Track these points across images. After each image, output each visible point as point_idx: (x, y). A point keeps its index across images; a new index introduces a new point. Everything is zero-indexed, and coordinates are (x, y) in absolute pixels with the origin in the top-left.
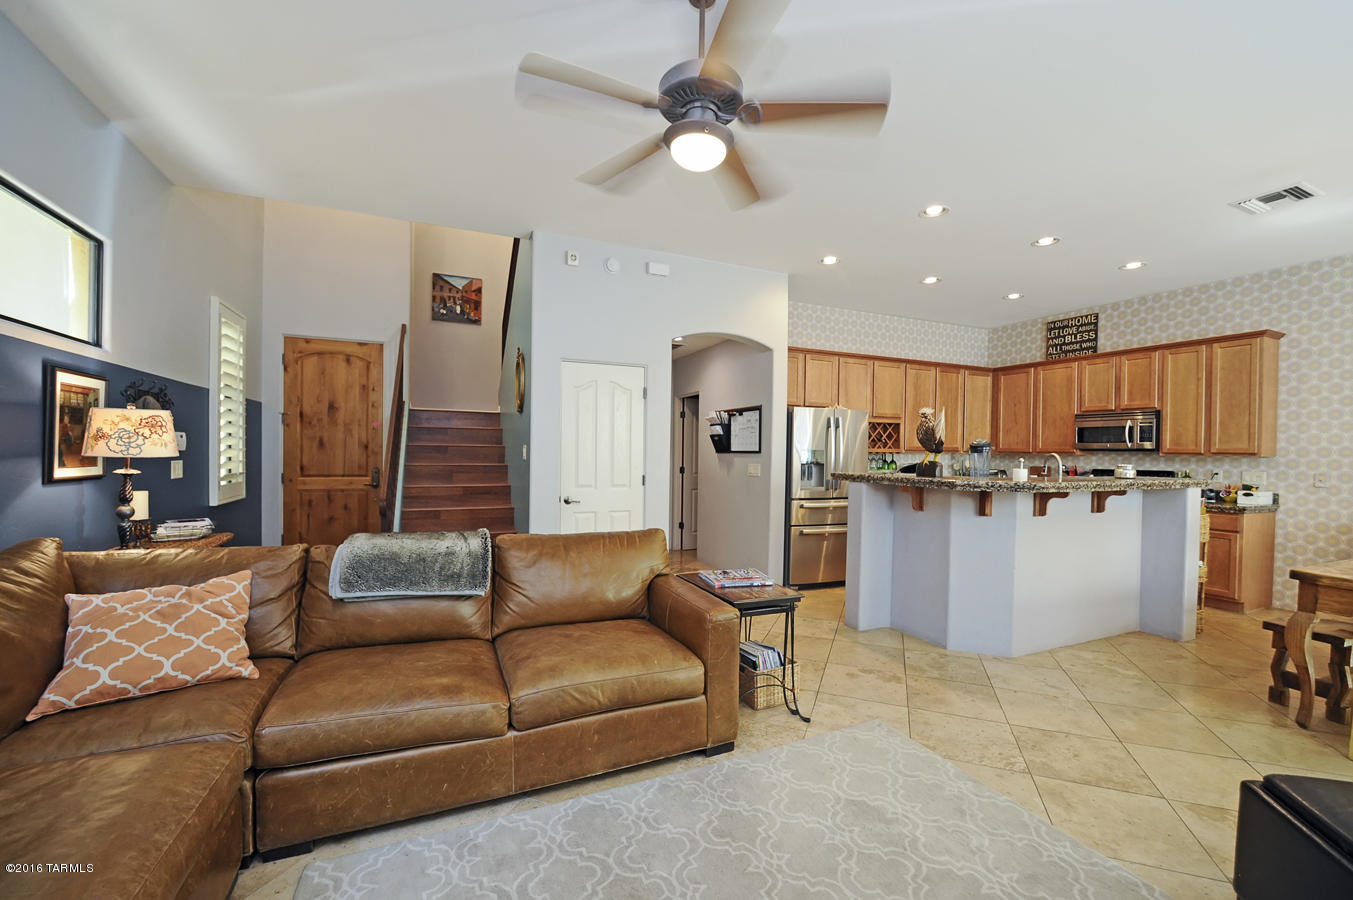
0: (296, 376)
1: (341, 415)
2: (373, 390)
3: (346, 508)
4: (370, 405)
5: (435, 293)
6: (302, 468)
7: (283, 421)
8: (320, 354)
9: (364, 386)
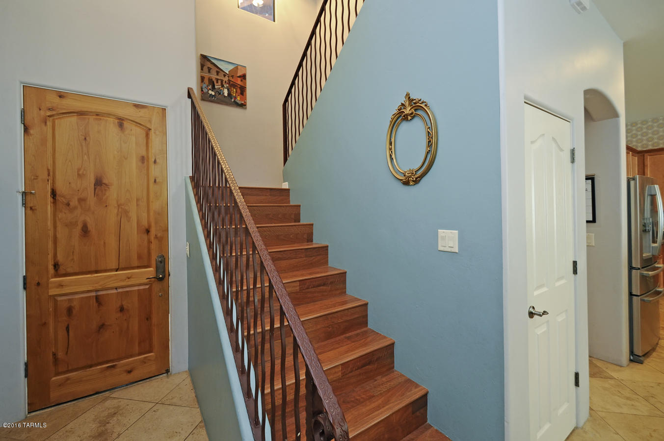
0: (44, 141)
1: (112, 194)
2: (155, 162)
3: (122, 309)
4: (152, 181)
5: (203, 74)
6: (56, 266)
7: (24, 204)
8: (81, 114)
9: (143, 157)
